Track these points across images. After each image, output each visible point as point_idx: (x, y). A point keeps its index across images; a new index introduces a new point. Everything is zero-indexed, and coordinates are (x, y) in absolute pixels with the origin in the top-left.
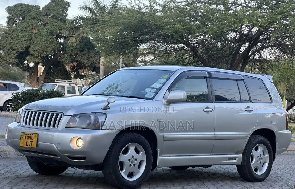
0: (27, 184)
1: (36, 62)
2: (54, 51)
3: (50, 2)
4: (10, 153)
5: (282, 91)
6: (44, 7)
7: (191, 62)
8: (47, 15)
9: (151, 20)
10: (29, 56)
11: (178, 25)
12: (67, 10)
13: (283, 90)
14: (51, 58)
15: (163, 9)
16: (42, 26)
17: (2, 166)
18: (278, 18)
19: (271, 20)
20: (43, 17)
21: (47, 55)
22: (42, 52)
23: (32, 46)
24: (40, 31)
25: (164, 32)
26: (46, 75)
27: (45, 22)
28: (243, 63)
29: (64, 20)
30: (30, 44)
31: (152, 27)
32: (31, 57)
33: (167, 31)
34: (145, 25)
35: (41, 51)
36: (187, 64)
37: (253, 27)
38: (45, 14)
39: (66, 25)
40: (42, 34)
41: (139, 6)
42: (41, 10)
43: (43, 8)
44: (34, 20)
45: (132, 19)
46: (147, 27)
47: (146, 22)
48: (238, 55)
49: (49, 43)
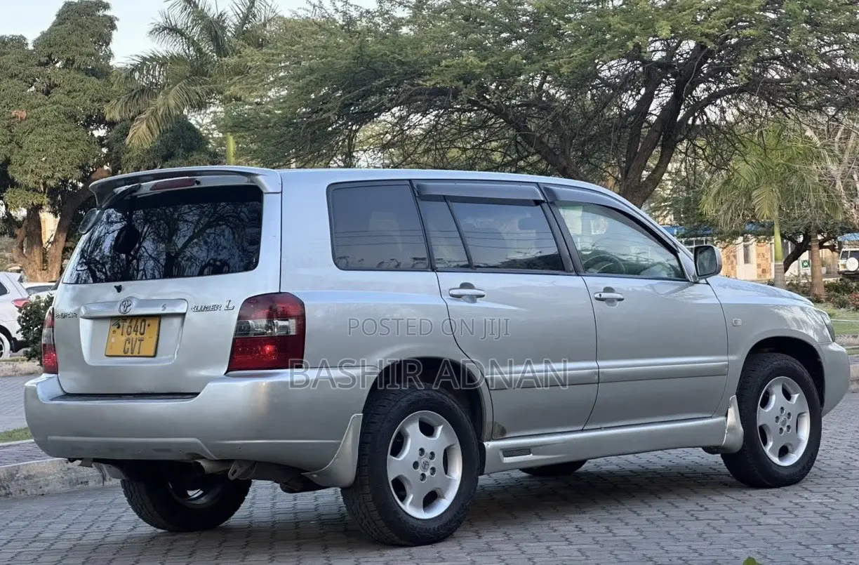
0: (139, 560)
1: (33, 204)
2: (82, 168)
3: (54, 23)
4: (48, 478)
5: (767, 212)
6: (38, 39)
7: (511, 159)
8: (50, 61)
9: (388, 51)
10: (9, 189)
11: (470, 58)
12: (110, 40)
13: (770, 211)
14: (75, 187)
15: (415, 16)
16: (40, 95)
17: (40, 520)
18: (754, 7)
19: (735, 15)
20: (39, 69)
21: (65, 181)
22: (49, 174)
23: (18, 157)
24: (36, 110)
25: (433, 83)
26: (67, 240)
27: (47, 81)
28: (662, 146)
30: (11, 151)
31: (396, 73)
32: (18, 191)
33: (439, 79)
34: (371, 68)
35: (45, 169)
36: (498, 167)
37: (680, 42)
38: (44, 60)
39: (113, 85)
40: (43, 119)
41: (345, 13)
42: (31, 47)
43: (37, 43)
44: (15, 80)
45: (333, 54)
46: (378, 74)
47: (374, 60)
48: (645, 124)
49: (67, 143)
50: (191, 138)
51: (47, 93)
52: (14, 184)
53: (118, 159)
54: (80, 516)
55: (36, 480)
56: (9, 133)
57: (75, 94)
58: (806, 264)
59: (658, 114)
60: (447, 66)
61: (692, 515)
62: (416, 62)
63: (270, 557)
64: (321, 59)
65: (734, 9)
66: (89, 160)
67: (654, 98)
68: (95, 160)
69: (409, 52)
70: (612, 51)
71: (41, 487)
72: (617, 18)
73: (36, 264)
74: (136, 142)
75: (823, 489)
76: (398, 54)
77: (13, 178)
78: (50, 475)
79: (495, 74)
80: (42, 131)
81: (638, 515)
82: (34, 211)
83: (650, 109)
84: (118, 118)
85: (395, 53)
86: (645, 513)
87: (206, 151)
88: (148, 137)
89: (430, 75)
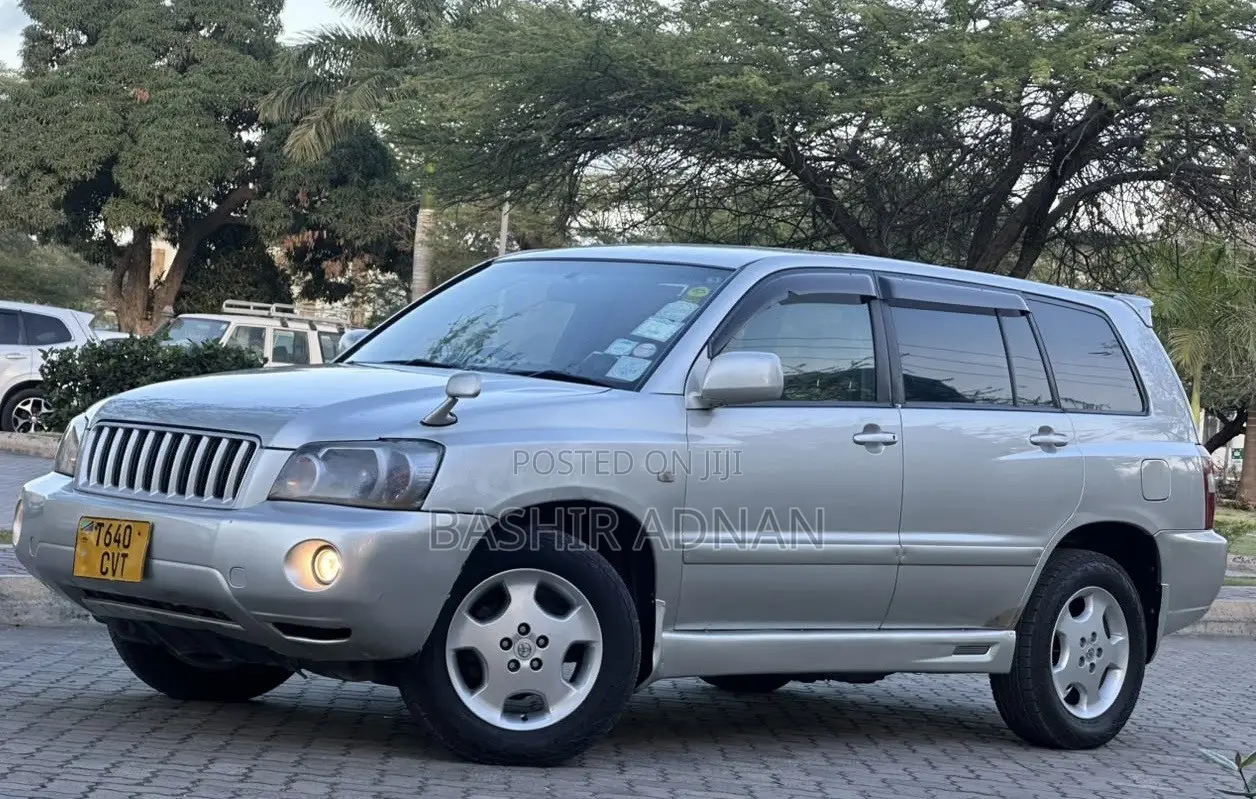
2: (218, 182)
4: (29, 602)
7: (804, 236)
8: (192, 26)
10: (111, 199)
11: (753, 78)
14: (205, 207)
19: (1150, 63)
20: (176, 35)
21: (192, 197)
22: (170, 185)
23: (129, 156)
24: (162, 93)
26: (184, 282)
27: (184, 53)
29: (265, 51)
30: (121, 147)
31: (644, 86)
32: (123, 203)
33: (704, 102)
34: (611, 76)
38: (184, 22)
40: (170, 106)
44: (139, 47)
50: (376, 159)
51: (182, 70)
52: (119, 193)
53: (269, 176)
54: (56, 663)
55: (11, 602)
56: (122, 120)
57: (220, 76)
58: (1237, 454)
59: (1024, 196)
60: (719, 86)
61: (953, 783)
62: (675, 74)
63: (298, 758)
64: (539, 52)
65: (1152, 55)
66: (227, 171)
67: (1022, 173)
68: (237, 173)
69: (668, 59)
70: (960, 93)
71: (16, 615)
72: (975, 47)
73: (137, 310)
74: (297, 155)
75: (1165, 771)
76: (652, 60)
77: (118, 184)
78: (31, 598)
79: (787, 106)
80: (168, 122)
81: (873, 771)
82: (144, 234)
83: (1014, 189)
84: (276, 118)
85: (647, 57)
86: (882, 771)
87: (395, 181)
88: (316, 147)
89: (693, 95)
